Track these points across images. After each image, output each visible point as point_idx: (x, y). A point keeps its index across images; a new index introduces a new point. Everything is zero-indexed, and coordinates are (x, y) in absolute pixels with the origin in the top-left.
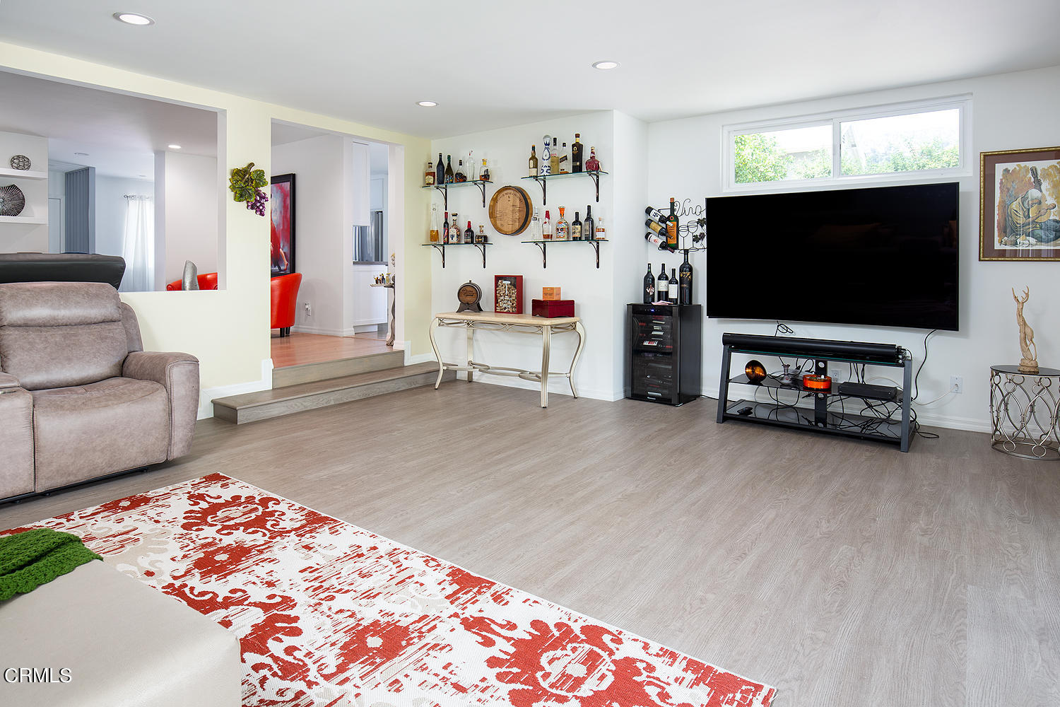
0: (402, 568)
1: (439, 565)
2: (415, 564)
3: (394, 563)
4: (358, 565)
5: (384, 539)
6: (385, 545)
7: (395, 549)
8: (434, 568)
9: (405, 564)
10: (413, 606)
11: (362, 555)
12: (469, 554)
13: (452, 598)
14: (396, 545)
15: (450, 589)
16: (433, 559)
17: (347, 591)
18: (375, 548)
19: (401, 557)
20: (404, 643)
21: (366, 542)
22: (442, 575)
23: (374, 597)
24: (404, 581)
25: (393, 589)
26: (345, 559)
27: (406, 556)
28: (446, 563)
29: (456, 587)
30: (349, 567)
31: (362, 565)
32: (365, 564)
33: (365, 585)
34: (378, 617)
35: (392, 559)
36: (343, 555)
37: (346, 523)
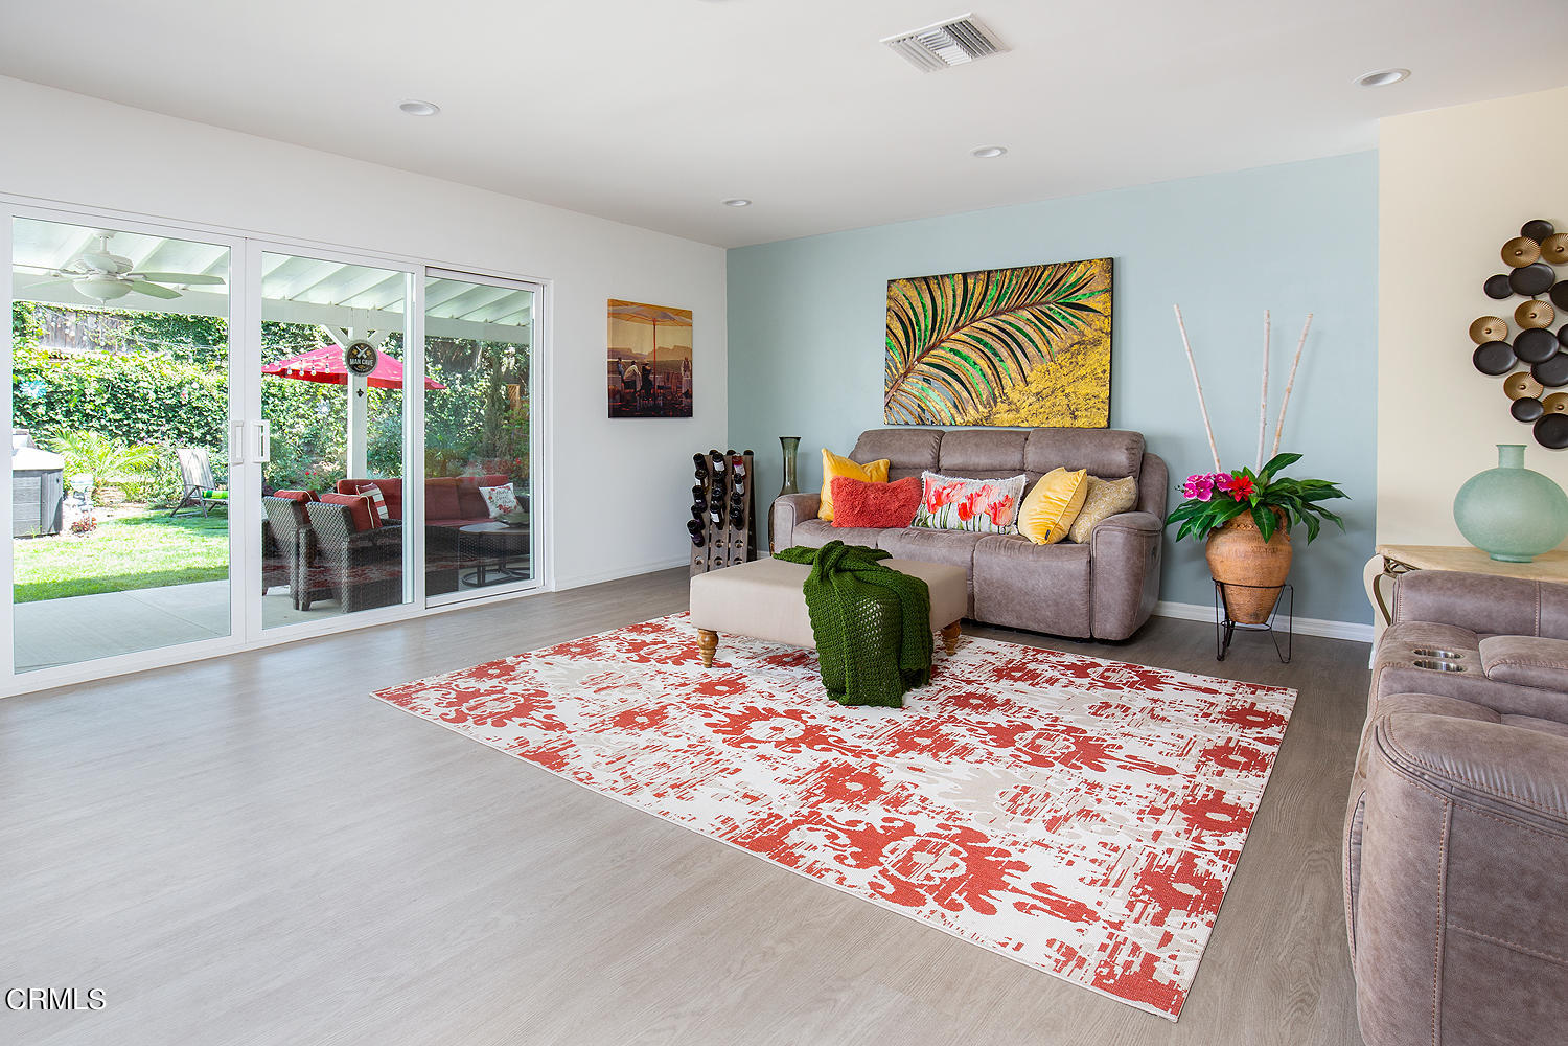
0: (620, 771)
1: (576, 773)
2: (603, 777)
3: (630, 777)
4: (674, 775)
5: (647, 810)
6: (644, 800)
7: (630, 794)
8: (581, 770)
9: (616, 776)
10: (609, 740)
11: (673, 787)
12: (533, 789)
13: (570, 744)
14: (628, 800)
15: (570, 751)
16: (581, 780)
17: (677, 751)
18: (658, 795)
19: (621, 784)
20: (617, 718)
21: (670, 802)
22: (574, 764)
23: (648, 747)
24: (618, 760)
25: (629, 754)
26: (694, 782)
27: (616, 785)
28: (566, 774)
29: (561, 754)
30: (686, 773)
31: (669, 776)
32: (663, 777)
33: (660, 757)
34: (640, 733)
35: (633, 782)
36: (697, 787)
37: (715, 836)
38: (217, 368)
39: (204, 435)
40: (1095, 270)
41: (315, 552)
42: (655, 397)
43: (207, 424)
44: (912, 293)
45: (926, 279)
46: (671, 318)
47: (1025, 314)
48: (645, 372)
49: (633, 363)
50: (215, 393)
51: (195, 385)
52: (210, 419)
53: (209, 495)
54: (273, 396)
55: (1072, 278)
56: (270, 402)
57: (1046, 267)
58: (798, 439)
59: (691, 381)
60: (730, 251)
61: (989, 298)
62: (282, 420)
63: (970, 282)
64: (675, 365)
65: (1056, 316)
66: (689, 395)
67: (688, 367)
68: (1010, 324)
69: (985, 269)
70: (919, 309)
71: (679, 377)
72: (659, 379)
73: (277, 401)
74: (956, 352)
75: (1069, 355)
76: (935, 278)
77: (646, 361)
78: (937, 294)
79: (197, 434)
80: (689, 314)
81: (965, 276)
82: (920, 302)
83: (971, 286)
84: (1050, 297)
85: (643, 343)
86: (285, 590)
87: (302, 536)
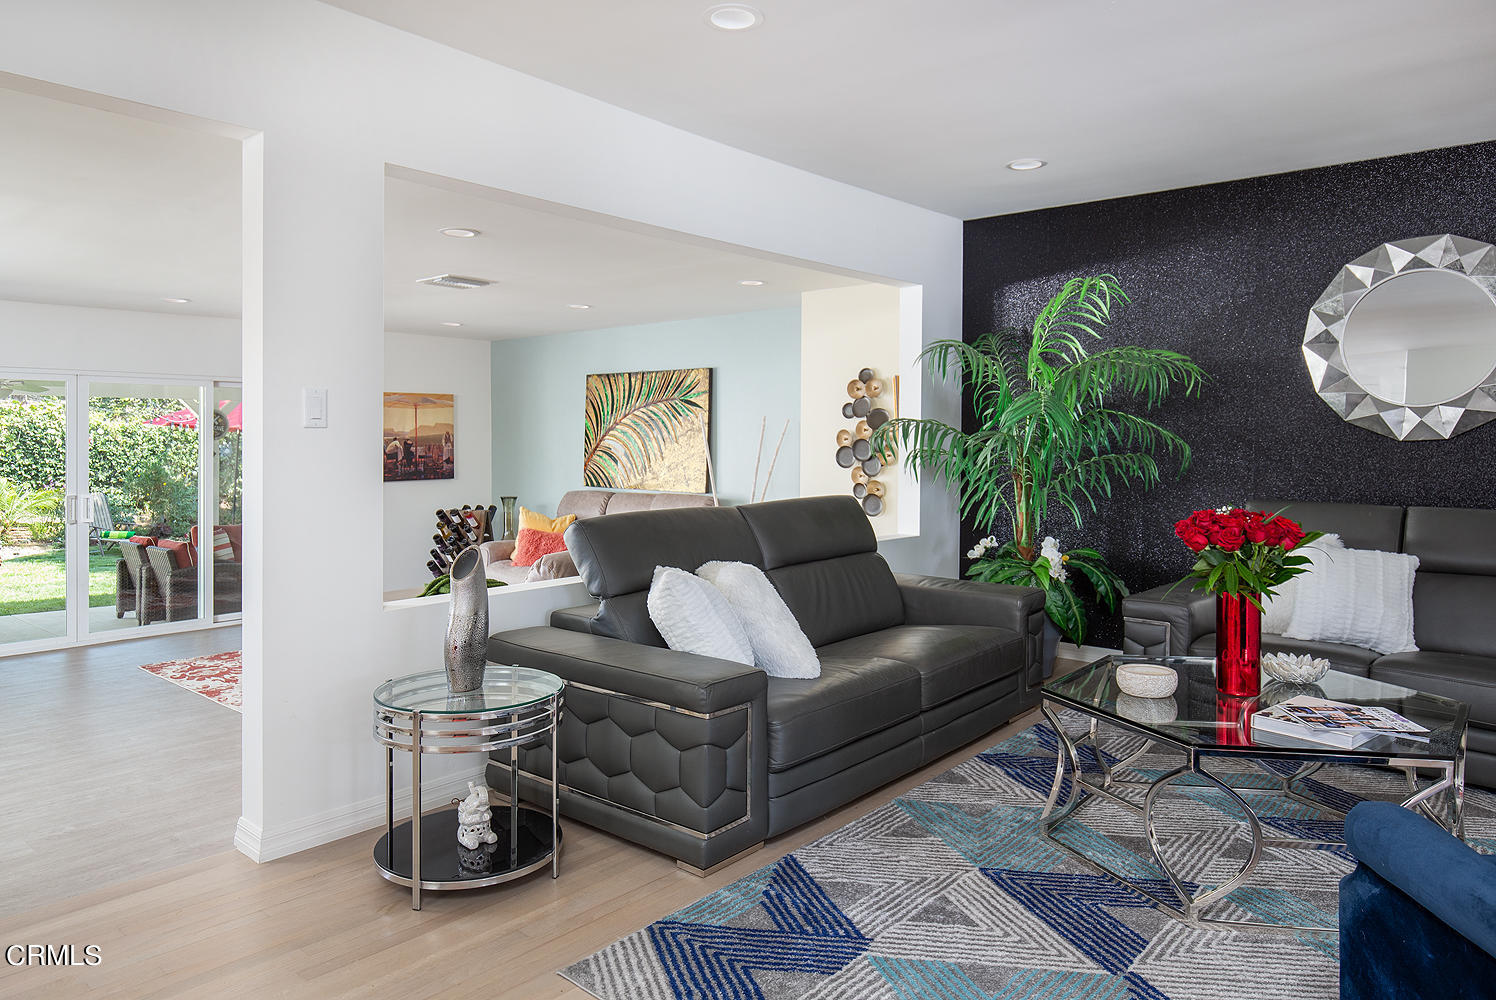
38: (121, 414)
39: (109, 477)
40: (700, 377)
41: (153, 584)
42: (416, 465)
43: (111, 467)
44: (601, 386)
45: (608, 375)
46: (432, 402)
47: (662, 405)
48: (407, 446)
49: (395, 439)
50: (120, 438)
51: (101, 431)
52: (114, 463)
53: (107, 536)
54: (176, 439)
55: (688, 382)
56: (173, 445)
57: (674, 371)
58: (515, 498)
59: (452, 451)
60: (492, 342)
61: (643, 393)
62: (185, 462)
63: (633, 380)
64: (438, 439)
65: (679, 409)
66: (450, 461)
67: (449, 439)
68: (654, 413)
69: (640, 370)
70: (604, 399)
71: (440, 448)
72: (420, 451)
73: (179, 445)
74: (624, 433)
75: (686, 438)
76: (614, 375)
77: (407, 437)
78: (614, 388)
79: (102, 477)
80: (451, 397)
81: (630, 374)
82: (604, 392)
83: (633, 383)
84: (676, 395)
85: (406, 424)
86: (133, 614)
87: (144, 571)
